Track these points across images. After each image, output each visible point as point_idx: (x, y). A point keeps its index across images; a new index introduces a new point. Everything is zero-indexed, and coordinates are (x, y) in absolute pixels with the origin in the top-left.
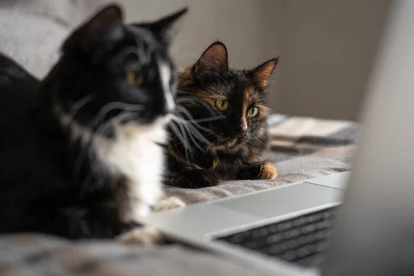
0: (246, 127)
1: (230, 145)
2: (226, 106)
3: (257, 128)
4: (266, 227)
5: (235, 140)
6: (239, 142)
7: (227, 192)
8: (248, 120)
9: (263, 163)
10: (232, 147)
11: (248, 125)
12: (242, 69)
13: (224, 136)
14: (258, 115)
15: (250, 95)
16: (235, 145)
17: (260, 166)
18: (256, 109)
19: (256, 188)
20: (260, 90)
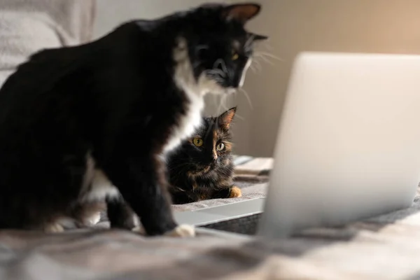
0: (216, 157)
1: (206, 171)
2: (201, 143)
3: (224, 158)
4: (230, 220)
5: (209, 167)
6: (212, 168)
7: (205, 205)
8: (217, 152)
9: (231, 187)
10: (207, 173)
11: (218, 155)
12: (210, 117)
13: (201, 164)
14: (224, 149)
15: (217, 134)
16: (209, 171)
17: (228, 189)
18: (223, 145)
19: (225, 202)
20: (225, 131)
